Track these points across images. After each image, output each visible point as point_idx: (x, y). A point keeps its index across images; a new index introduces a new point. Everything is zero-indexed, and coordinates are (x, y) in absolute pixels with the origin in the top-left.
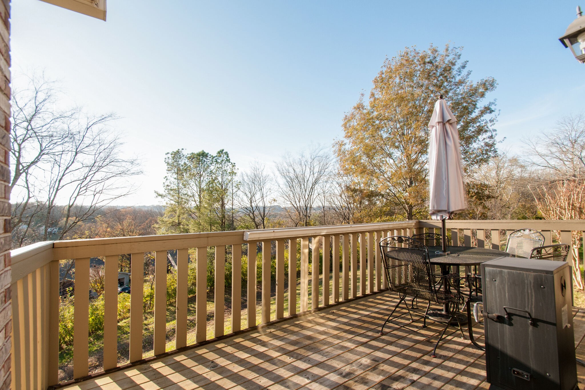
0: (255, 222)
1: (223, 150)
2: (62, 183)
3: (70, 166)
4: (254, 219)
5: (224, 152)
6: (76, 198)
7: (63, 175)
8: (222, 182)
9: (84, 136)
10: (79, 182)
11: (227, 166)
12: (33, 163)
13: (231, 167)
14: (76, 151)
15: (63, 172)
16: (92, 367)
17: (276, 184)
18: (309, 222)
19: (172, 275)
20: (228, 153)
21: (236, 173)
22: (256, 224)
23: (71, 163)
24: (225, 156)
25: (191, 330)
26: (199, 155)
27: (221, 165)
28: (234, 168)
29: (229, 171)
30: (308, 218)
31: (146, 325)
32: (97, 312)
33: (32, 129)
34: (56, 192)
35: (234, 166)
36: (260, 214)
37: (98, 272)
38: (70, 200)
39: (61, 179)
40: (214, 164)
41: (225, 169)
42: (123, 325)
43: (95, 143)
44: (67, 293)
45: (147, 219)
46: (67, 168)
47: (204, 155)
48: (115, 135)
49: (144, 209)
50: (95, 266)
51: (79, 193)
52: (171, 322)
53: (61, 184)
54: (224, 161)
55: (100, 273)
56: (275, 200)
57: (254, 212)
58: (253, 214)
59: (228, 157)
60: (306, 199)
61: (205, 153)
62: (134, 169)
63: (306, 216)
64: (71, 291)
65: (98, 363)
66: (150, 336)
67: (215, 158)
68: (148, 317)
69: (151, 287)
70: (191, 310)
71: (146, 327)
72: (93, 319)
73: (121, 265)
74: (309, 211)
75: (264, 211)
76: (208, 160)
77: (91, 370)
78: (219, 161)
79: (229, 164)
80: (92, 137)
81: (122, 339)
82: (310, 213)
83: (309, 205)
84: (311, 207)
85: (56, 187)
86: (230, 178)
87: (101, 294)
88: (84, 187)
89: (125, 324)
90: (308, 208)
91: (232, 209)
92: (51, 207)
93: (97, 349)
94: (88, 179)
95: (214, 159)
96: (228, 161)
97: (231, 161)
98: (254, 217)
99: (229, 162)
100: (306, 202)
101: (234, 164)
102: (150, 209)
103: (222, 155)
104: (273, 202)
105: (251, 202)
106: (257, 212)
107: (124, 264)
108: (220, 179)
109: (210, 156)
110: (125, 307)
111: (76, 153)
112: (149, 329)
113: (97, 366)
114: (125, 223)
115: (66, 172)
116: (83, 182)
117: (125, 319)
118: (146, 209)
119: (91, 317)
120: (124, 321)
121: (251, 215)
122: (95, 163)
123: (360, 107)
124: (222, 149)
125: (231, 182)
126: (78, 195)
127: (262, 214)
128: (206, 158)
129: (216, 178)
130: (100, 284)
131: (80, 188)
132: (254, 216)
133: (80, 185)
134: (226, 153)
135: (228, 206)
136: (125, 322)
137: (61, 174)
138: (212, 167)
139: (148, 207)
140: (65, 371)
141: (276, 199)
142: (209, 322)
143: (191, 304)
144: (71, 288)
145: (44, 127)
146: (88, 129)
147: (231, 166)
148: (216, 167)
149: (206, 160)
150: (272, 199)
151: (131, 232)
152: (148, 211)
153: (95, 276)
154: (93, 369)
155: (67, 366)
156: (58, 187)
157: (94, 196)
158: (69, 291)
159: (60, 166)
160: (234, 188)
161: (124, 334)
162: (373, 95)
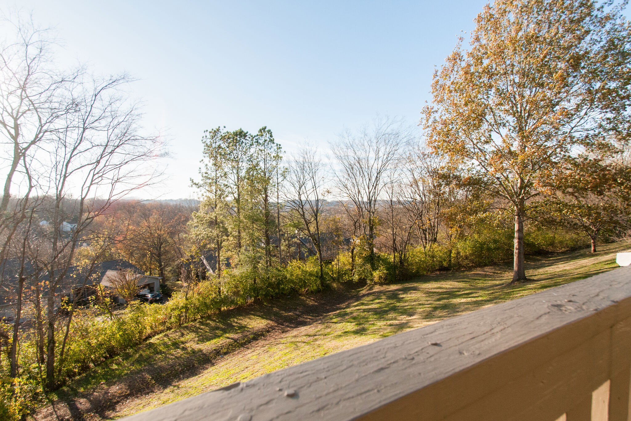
0: (304, 219)
1: (265, 128)
3: (77, 146)
4: (304, 215)
5: (266, 130)
6: (89, 187)
7: (71, 157)
8: (264, 169)
9: (92, 106)
10: (91, 167)
11: (270, 149)
12: (33, 142)
13: (276, 150)
14: (84, 126)
15: (70, 154)
16: (122, 396)
17: (331, 171)
18: (373, 220)
19: (209, 282)
20: (271, 131)
21: (281, 157)
22: (305, 221)
23: (78, 142)
24: (268, 135)
25: (236, 352)
26: (236, 134)
27: (263, 147)
28: (279, 150)
29: (273, 154)
30: (371, 213)
31: (183, 343)
32: (125, 327)
33: (27, 97)
34: (64, 180)
35: (279, 148)
36: (312, 208)
37: (125, 276)
38: (82, 190)
39: (69, 162)
40: (255, 146)
41: (268, 152)
42: (156, 342)
43: (106, 115)
44: (89, 303)
45: (175, 215)
46: (75, 149)
47: (241, 134)
48: (131, 105)
49: (171, 204)
50: (120, 269)
51: (92, 181)
52: (212, 341)
53: (69, 170)
54: (267, 142)
55: (127, 277)
56: (328, 192)
57: (303, 206)
58: (302, 209)
59: (271, 136)
60: (370, 190)
61: (243, 131)
62: (157, 149)
63: (369, 212)
64: (93, 301)
65: (129, 392)
66: (188, 358)
67: (256, 138)
68: (185, 333)
69: (186, 297)
70: (234, 326)
71: (183, 346)
72: (121, 336)
73: (150, 268)
74: (372, 206)
75: (317, 205)
76: (248, 141)
77: (121, 400)
78: (261, 141)
79: (273, 145)
80: (102, 108)
81: (155, 360)
82: (374, 207)
83: (373, 199)
84: (375, 201)
85: (63, 173)
86: (274, 163)
87: (128, 305)
88: (98, 173)
89: (159, 341)
90: (373, 202)
91: (278, 203)
92: (59, 198)
93: (127, 373)
94: (103, 162)
95: (254, 139)
96: (272, 141)
97: (275, 141)
98: (304, 213)
99: (273, 143)
100: (370, 193)
101: (280, 145)
102: (178, 203)
103: (264, 134)
104: (326, 193)
105: (300, 195)
106: (307, 206)
107: (153, 266)
108: (262, 165)
109: (249, 136)
110: (157, 320)
111: (84, 129)
112: (186, 348)
113: (128, 395)
114: (152, 220)
115: (74, 153)
116: (97, 166)
117: (158, 334)
118: (175, 203)
119: (118, 333)
120: (157, 337)
121: (300, 210)
122: (108, 141)
123: (456, 58)
124: (264, 126)
125: (276, 169)
126: (91, 184)
127: (315, 208)
128: (244, 138)
129: (257, 165)
130: (128, 290)
131: (94, 175)
132: (303, 211)
133: (92, 171)
134: (269, 131)
135: (272, 199)
136: (158, 339)
137: (68, 156)
138: (252, 150)
139: (175, 201)
140: (90, 401)
141: (331, 191)
142: (257, 342)
143: (234, 318)
144: (94, 297)
145: (42, 95)
146: (96, 96)
147: (276, 148)
148: (257, 149)
149: (244, 141)
150: (325, 190)
151: (158, 229)
152: (176, 205)
153: (121, 280)
154: (123, 399)
155: (92, 394)
156: (66, 173)
157: (113, 185)
158: (91, 300)
159: (66, 147)
160: (279, 176)
161: (158, 353)
162: (478, 39)
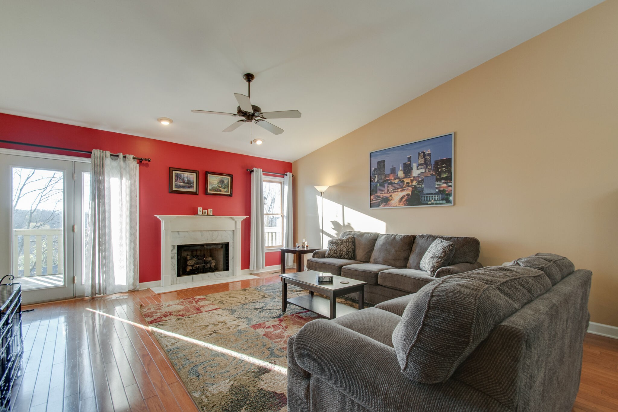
2: (23, 192)
3: (30, 177)
6: (37, 205)
7: (24, 185)
10: (40, 191)
15: (24, 182)
34: (18, 200)
38: (32, 206)
39: (22, 188)
46: (28, 178)
51: (40, 201)
88: (45, 195)
94: (49, 189)
115: (27, 182)
116: (44, 190)
126: (39, 203)
131: (42, 196)
133: (41, 194)
156: (19, 195)
157: (56, 203)
159: (20, 176)
